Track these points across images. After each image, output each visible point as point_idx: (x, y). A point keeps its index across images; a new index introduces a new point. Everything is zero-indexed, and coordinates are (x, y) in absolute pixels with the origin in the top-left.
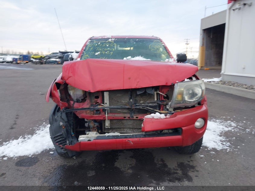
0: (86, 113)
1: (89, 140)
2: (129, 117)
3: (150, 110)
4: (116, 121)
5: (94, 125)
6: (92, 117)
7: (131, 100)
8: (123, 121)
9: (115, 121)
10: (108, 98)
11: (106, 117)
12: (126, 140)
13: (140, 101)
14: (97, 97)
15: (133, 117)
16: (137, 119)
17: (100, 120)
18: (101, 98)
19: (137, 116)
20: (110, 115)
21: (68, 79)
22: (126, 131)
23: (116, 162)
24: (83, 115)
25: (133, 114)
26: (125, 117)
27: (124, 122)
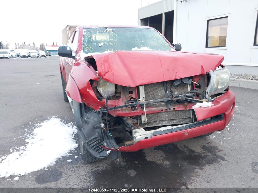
0: (122, 110)
1: (147, 138)
2: (166, 110)
3: (189, 100)
4: (152, 114)
5: (133, 122)
6: (130, 113)
7: (167, 92)
8: (158, 114)
9: (151, 116)
10: (144, 92)
11: (144, 112)
12: (182, 132)
13: (175, 92)
14: (131, 92)
15: (170, 109)
16: (175, 110)
17: (135, 116)
18: (136, 93)
19: (174, 108)
20: (148, 109)
21: (105, 75)
22: (162, 124)
23: (145, 156)
24: (119, 113)
25: (170, 106)
26: (163, 110)
27: (160, 114)
